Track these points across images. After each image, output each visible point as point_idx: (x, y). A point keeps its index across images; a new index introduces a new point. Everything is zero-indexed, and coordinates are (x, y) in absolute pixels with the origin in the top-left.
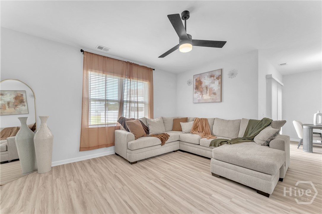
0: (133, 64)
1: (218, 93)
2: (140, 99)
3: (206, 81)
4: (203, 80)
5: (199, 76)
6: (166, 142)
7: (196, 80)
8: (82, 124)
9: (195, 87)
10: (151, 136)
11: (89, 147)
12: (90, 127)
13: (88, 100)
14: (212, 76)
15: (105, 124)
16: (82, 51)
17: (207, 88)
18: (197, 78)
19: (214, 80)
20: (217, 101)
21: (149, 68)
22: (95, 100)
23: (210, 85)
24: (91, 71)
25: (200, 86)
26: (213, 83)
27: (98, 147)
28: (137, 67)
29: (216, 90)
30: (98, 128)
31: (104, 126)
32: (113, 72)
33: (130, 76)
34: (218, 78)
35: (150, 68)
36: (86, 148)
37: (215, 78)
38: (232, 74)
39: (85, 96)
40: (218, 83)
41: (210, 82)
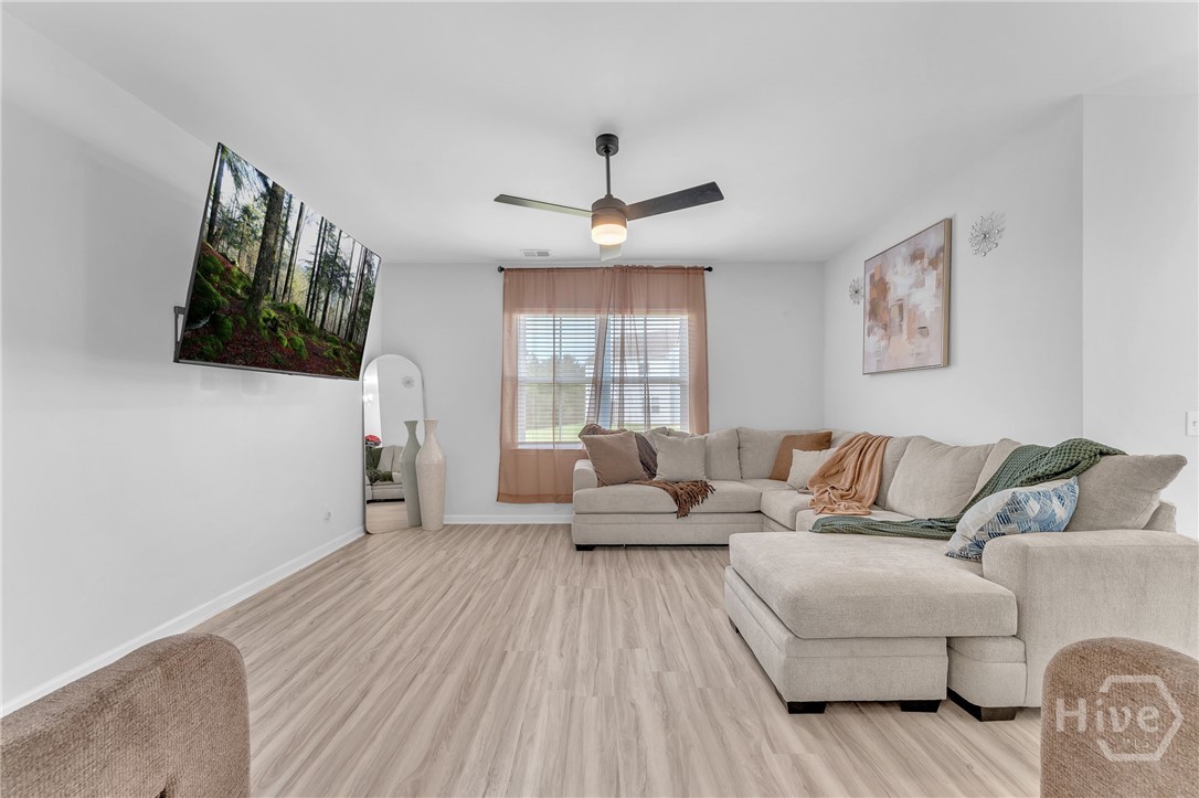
0: (633, 268)
1: (936, 329)
2: (658, 369)
3: (901, 280)
4: (890, 278)
5: (878, 262)
6: (695, 509)
7: (872, 277)
8: (501, 439)
9: (868, 307)
10: (657, 485)
11: (517, 496)
12: (520, 447)
13: (515, 381)
14: (916, 256)
15: (554, 443)
16: (501, 269)
17: (901, 308)
18: (872, 272)
19: (924, 270)
20: (931, 362)
21: (689, 268)
22: (530, 384)
23: (909, 295)
24: (521, 312)
25: (882, 304)
26: (920, 284)
27: (538, 498)
28: (645, 275)
29: (927, 314)
30: (537, 450)
31: (551, 447)
32: (575, 306)
33: (625, 305)
34: (933, 263)
35: (695, 268)
36: (510, 495)
37: (926, 261)
38: (986, 237)
39: (507, 374)
40: (934, 283)
41: (910, 281)
